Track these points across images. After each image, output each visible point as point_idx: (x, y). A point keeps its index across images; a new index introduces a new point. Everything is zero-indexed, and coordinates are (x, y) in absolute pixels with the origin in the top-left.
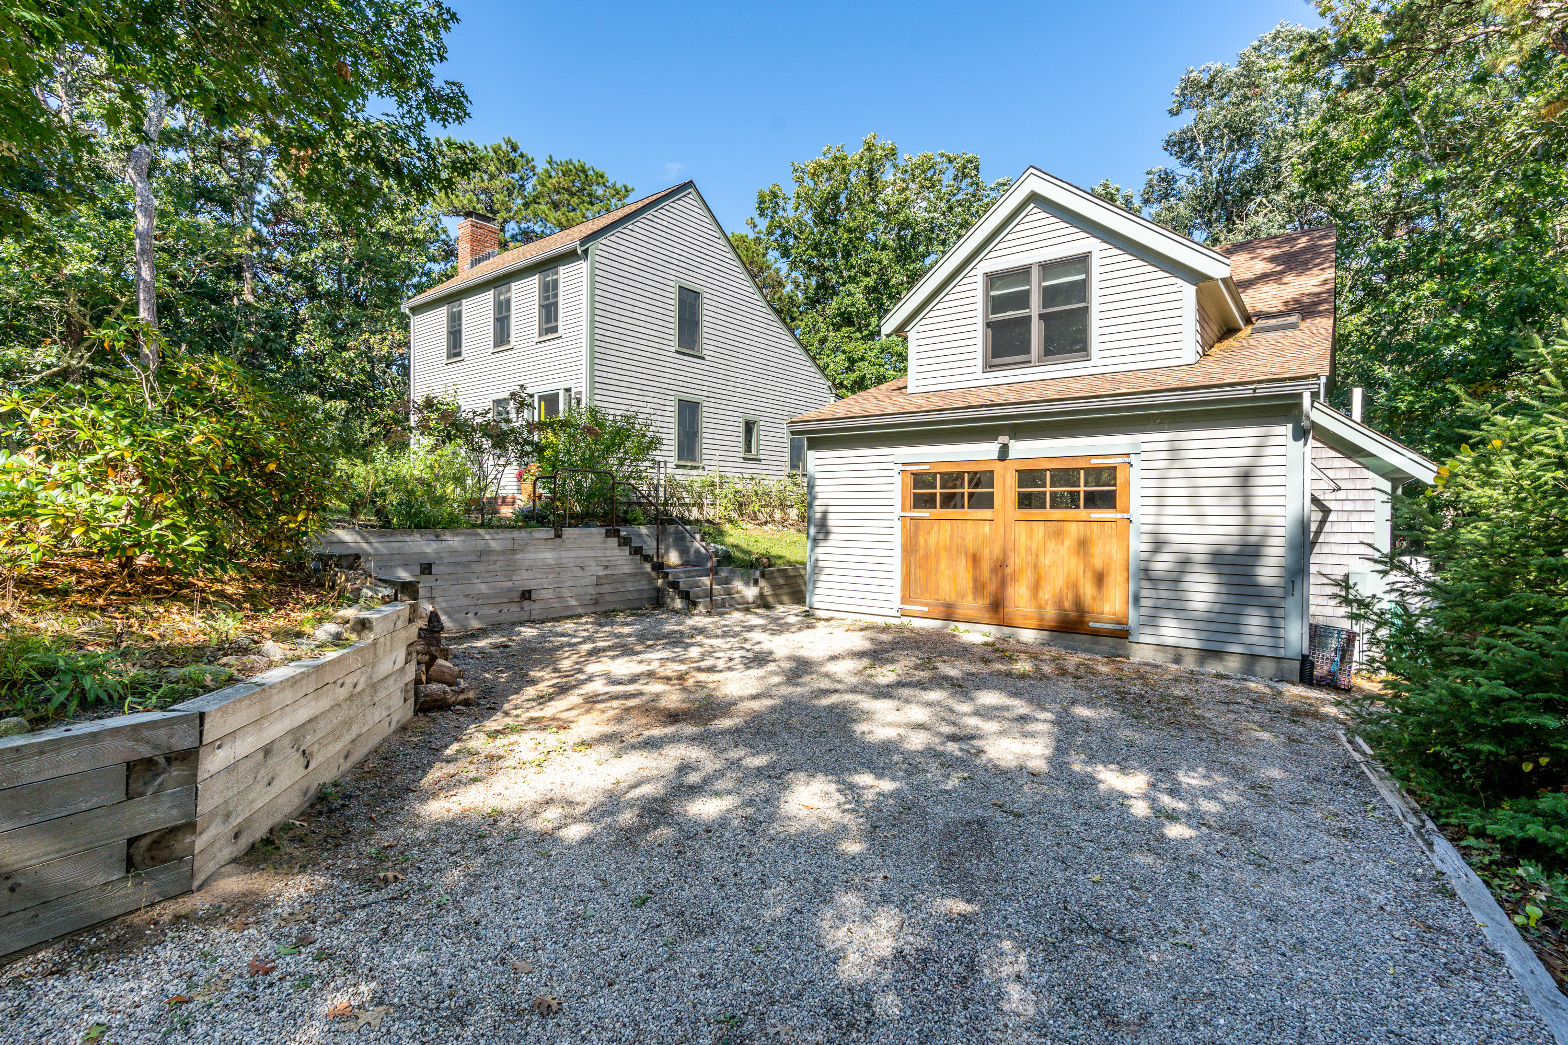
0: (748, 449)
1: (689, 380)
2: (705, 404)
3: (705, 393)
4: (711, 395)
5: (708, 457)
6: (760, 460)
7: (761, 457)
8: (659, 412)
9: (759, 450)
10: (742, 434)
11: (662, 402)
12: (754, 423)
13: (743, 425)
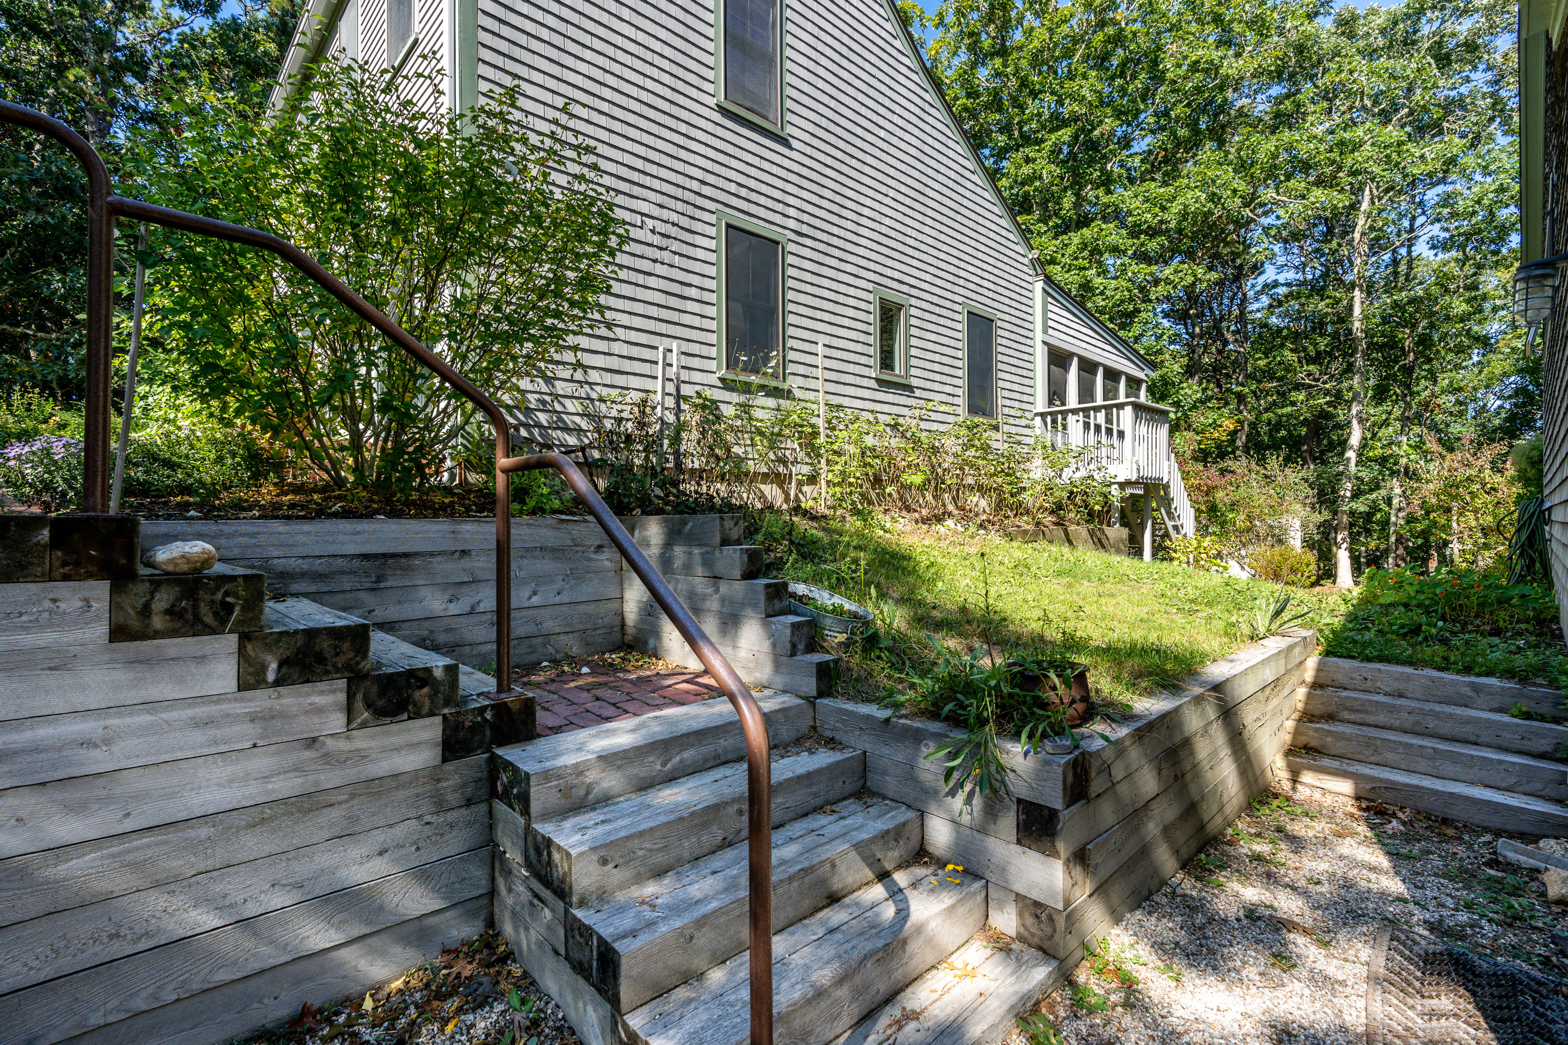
0: (887, 361)
1: (752, 184)
2: (791, 247)
3: (792, 224)
4: (805, 229)
5: (801, 370)
6: (909, 388)
7: (915, 382)
8: (675, 246)
9: (908, 367)
10: (874, 329)
11: (685, 222)
12: (900, 307)
13: (875, 308)
